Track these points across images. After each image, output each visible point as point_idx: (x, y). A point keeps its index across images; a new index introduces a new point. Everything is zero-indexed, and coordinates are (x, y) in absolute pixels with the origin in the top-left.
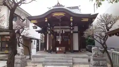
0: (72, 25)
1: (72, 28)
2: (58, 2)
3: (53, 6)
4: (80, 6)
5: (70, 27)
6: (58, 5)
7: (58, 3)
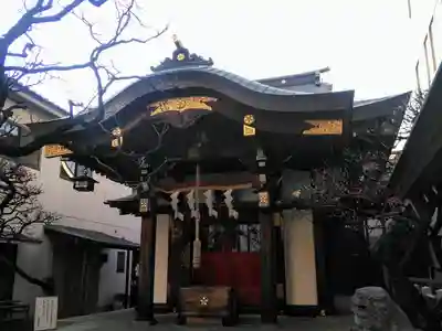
0: (262, 164)
1: (262, 178)
2: (177, 44)
3: (155, 66)
6: (181, 57)
7: (181, 50)
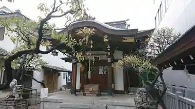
0: (109, 50)
1: (109, 53)
2: (85, 12)
4: (128, 20)
5: (107, 53)
